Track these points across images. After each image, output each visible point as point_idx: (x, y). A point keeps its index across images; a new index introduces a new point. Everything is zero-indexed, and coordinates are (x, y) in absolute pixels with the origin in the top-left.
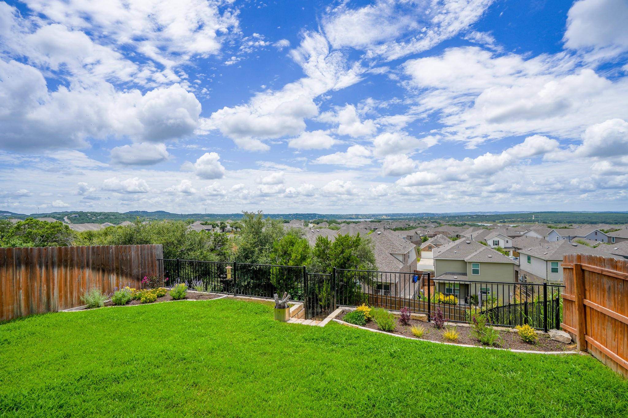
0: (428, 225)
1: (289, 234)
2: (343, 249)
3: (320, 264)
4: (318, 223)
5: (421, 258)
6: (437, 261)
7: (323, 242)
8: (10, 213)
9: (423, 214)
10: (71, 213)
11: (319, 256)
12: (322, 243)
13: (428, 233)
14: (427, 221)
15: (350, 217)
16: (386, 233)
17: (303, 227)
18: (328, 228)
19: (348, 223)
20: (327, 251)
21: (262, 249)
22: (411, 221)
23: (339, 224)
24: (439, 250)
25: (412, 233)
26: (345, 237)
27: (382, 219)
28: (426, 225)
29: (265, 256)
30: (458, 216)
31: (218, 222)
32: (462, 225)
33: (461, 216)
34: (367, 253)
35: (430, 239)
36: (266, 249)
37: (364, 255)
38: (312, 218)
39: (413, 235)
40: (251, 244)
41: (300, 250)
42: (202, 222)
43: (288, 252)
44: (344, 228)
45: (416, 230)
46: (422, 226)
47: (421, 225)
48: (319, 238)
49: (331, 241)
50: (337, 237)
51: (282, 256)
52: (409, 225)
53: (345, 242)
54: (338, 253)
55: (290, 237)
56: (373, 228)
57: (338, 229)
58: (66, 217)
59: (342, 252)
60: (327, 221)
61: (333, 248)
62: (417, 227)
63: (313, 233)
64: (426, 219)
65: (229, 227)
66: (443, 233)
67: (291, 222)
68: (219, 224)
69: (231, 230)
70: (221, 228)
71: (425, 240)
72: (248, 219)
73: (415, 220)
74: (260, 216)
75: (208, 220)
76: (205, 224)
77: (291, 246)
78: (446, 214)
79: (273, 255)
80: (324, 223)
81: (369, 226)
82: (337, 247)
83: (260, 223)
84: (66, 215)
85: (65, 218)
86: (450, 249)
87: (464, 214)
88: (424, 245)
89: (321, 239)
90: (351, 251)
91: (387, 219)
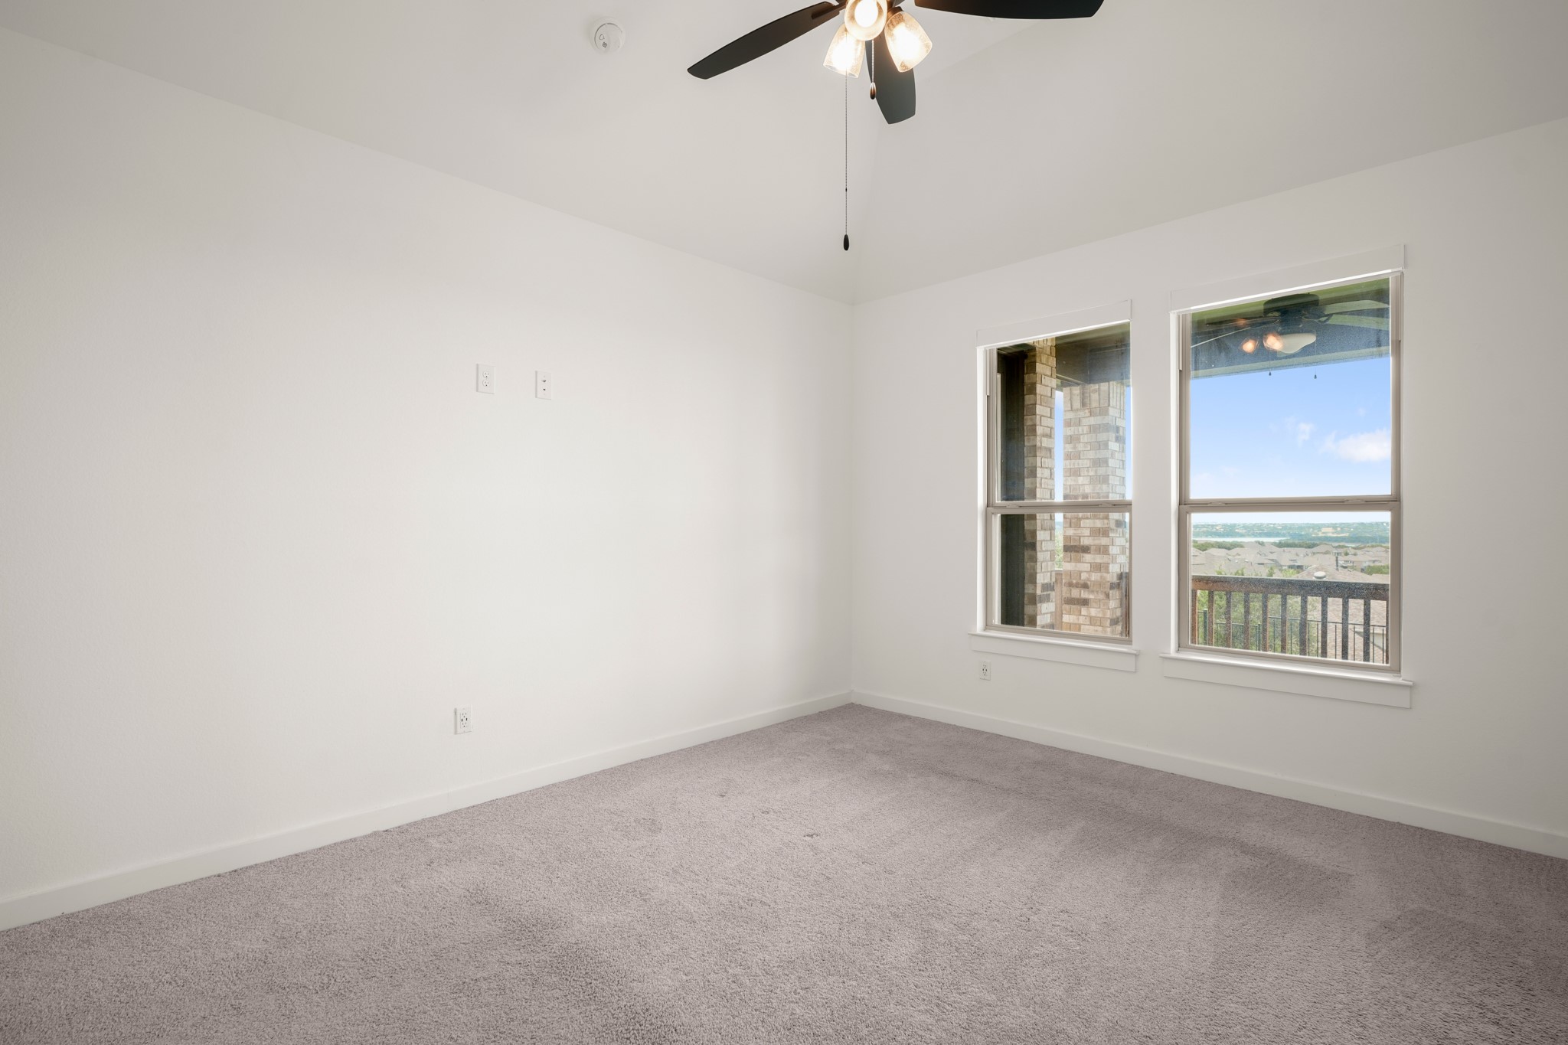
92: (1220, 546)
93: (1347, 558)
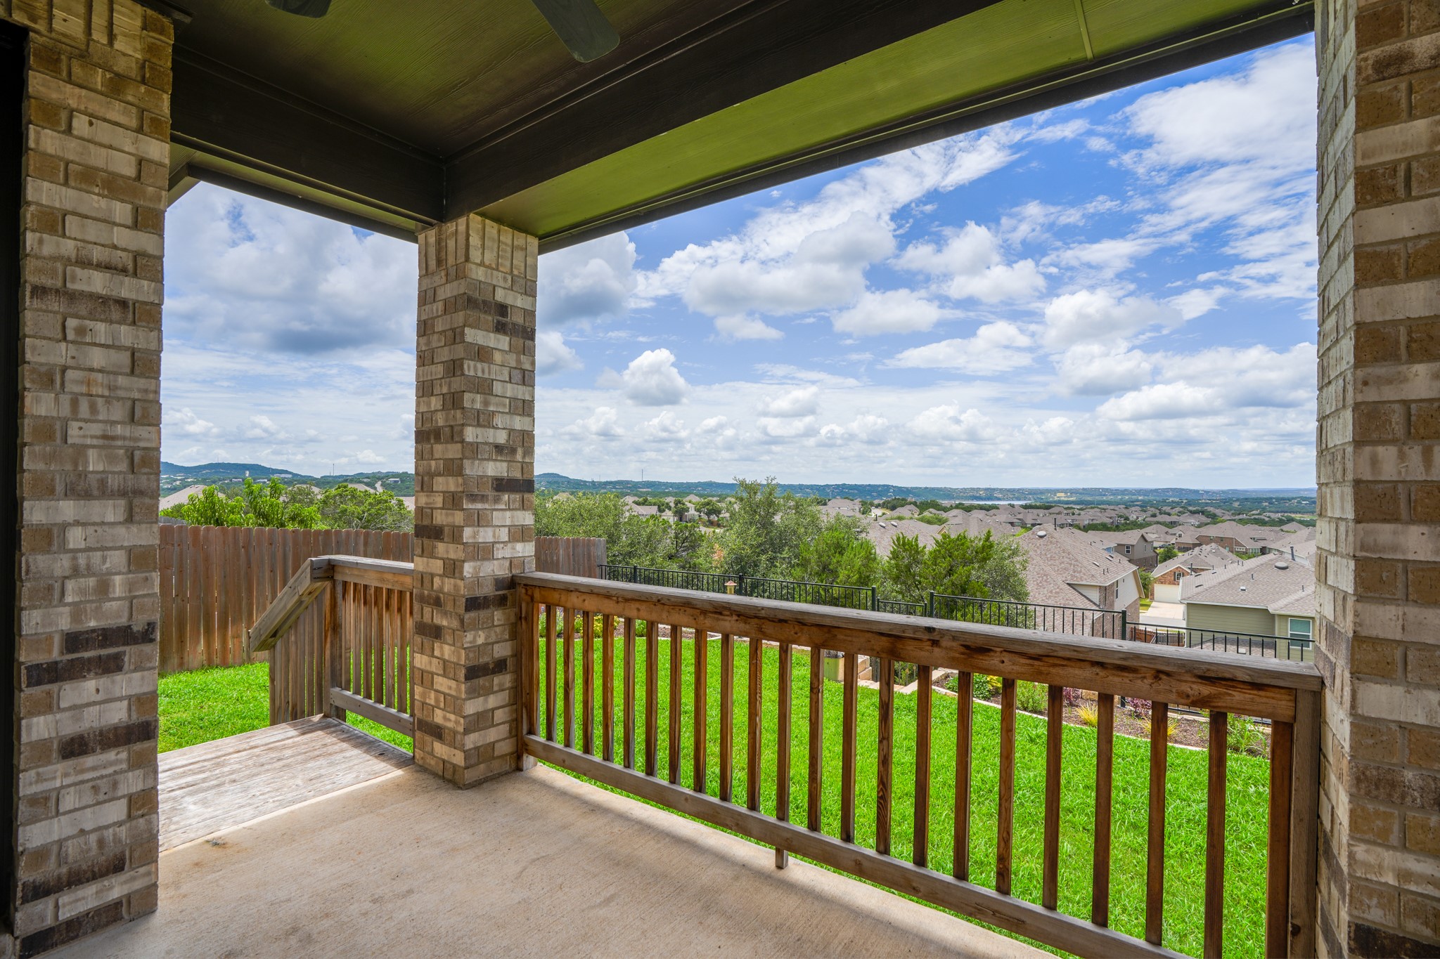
0: (1182, 519)
1: (830, 529)
2: (952, 567)
3: (900, 597)
4: (893, 508)
5: (1153, 599)
6: (1190, 606)
7: (906, 548)
8: (290, 473)
9: (1167, 490)
10: (388, 475)
11: (896, 579)
12: (905, 550)
13: (1180, 540)
14: (1178, 509)
15: (974, 494)
16: (1062, 535)
17: (858, 515)
18: (918, 520)
19: (968, 509)
20: (916, 569)
21: (775, 558)
22: (1133, 509)
23: (945, 510)
24: (1198, 581)
25: (1132, 537)
26: (958, 539)
27: (1055, 502)
28: (1174, 518)
29: (782, 573)
30: (1269, 500)
31: (671, 500)
32: (1281, 522)
33: (1278, 499)
34: (1008, 578)
35: (1180, 554)
36: (784, 559)
37: (1000, 582)
38: (880, 495)
39: (1134, 543)
40: (752, 546)
41: (858, 562)
42: (636, 499)
43: (831, 567)
44: (957, 521)
45: (1143, 531)
46: (1161, 520)
47: (1160, 518)
48: (898, 539)
49: (925, 547)
50: (939, 538)
51: (818, 574)
52: (1127, 519)
53: (957, 550)
54: (941, 573)
55: (836, 534)
56: (1029, 521)
57: (941, 521)
58: (380, 483)
59: (950, 572)
60: (915, 504)
61: (930, 563)
62: (1149, 524)
63: (883, 530)
64: (1173, 505)
65: (692, 512)
66: (1221, 541)
67: (830, 503)
68: (672, 505)
69: (697, 518)
70: (676, 513)
71: (1168, 555)
72: (745, 495)
73: (1144, 506)
74: (771, 489)
75: (648, 493)
76: (643, 504)
77: (837, 555)
78: (1235, 491)
79: (798, 572)
80: (908, 507)
81: (1020, 516)
82: (939, 561)
83: (771, 504)
84: (379, 479)
85: (378, 485)
86: (1230, 579)
87: (1286, 495)
88: (1161, 570)
89: (904, 541)
90: (969, 571)
91: (1067, 503)
92: (981, 508)
93: (1074, 517)
